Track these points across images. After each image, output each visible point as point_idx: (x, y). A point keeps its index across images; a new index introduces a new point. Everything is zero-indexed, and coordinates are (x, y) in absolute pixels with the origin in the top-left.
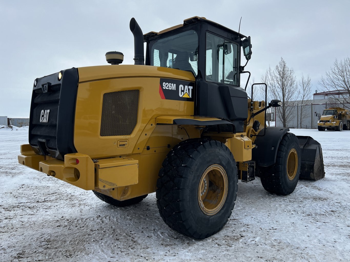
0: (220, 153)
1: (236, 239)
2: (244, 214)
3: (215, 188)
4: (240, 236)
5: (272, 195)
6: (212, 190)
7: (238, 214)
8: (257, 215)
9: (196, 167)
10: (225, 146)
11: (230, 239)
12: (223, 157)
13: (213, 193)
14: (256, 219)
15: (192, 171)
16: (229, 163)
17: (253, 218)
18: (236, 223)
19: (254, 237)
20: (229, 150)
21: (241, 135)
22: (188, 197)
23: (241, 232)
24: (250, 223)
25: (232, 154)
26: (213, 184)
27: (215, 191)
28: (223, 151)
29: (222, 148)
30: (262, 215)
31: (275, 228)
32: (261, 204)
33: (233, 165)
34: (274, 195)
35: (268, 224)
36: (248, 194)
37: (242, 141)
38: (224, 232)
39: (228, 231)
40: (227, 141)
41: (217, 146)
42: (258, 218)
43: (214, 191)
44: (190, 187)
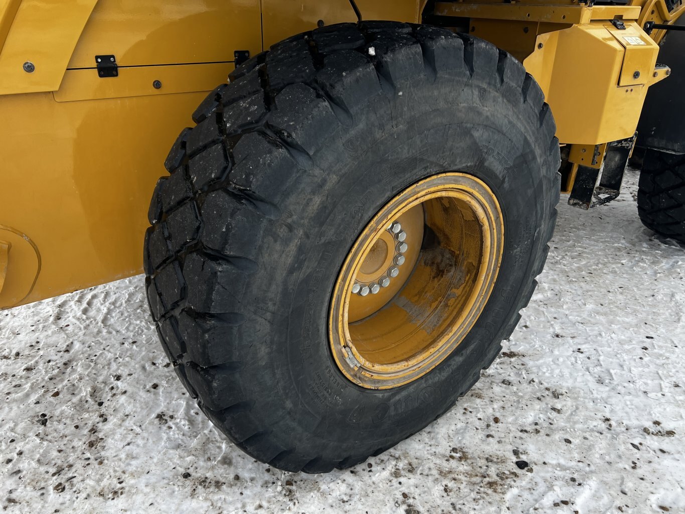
0: (479, 114)
1: (495, 478)
2: (551, 330)
3: (442, 261)
4: (515, 459)
5: (663, 246)
6: (433, 263)
7: (528, 324)
8: (599, 338)
9: (317, 200)
10: (521, 70)
11: (467, 474)
12: (500, 132)
13: (434, 278)
14: (593, 358)
15: (289, 221)
16: (524, 161)
17: (581, 355)
18: (513, 378)
19: (573, 480)
20: (539, 93)
21: (616, 16)
22: (263, 351)
23: (524, 435)
24: (567, 384)
25: (551, 118)
26: (439, 243)
27: (443, 271)
28: (500, 100)
29: (502, 81)
30: (621, 343)
31: (667, 425)
32: (621, 282)
33: (543, 171)
34: (670, 244)
35: (640, 400)
36: (582, 233)
37: (614, 50)
38: (453, 427)
39: (472, 419)
40: (540, 46)
41: (472, 70)
42: (601, 358)
43: (440, 273)
44: (274, 304)
